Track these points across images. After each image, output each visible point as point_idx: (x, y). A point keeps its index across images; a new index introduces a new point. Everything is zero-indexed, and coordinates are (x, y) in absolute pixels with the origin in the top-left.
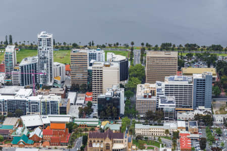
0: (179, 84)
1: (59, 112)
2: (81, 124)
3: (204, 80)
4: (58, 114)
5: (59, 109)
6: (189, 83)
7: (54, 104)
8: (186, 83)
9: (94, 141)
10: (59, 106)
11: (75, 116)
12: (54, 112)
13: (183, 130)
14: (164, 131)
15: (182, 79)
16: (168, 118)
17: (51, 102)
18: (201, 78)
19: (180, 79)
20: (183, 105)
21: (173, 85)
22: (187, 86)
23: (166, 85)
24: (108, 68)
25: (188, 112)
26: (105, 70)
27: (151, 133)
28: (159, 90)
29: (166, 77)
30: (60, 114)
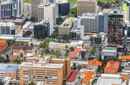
0: (89, 18)
1: (11, 33)
2: (20, 41)
3: (103, 16)
4: (10, 34)
5: (10, 31)
6: (95, 18)
7: (8, 28)
8: (94, 18)
9: (15, 51)
10: (11, 29)
11: (20, 36)
12: (8, 33)
13: (80, 46)
14: (65, 46)
15: (92, 15)
16: (76, 38)
17: (6, 27)
18: (102, 15)
19: (90, 15)
20: (92, 31)
21: (86, 19)
22: (94, 19)
23: (81, 19)
24: (46, 7)
25: (86, 35)
26: (45, 8)
27: (58, 47)
28: (76, 21)
29: (84, 14)
30: (11, 34)
